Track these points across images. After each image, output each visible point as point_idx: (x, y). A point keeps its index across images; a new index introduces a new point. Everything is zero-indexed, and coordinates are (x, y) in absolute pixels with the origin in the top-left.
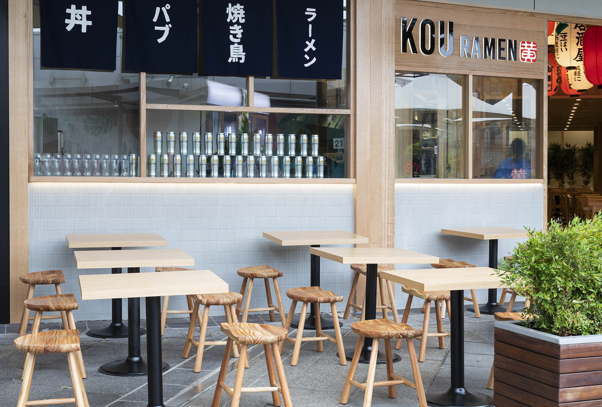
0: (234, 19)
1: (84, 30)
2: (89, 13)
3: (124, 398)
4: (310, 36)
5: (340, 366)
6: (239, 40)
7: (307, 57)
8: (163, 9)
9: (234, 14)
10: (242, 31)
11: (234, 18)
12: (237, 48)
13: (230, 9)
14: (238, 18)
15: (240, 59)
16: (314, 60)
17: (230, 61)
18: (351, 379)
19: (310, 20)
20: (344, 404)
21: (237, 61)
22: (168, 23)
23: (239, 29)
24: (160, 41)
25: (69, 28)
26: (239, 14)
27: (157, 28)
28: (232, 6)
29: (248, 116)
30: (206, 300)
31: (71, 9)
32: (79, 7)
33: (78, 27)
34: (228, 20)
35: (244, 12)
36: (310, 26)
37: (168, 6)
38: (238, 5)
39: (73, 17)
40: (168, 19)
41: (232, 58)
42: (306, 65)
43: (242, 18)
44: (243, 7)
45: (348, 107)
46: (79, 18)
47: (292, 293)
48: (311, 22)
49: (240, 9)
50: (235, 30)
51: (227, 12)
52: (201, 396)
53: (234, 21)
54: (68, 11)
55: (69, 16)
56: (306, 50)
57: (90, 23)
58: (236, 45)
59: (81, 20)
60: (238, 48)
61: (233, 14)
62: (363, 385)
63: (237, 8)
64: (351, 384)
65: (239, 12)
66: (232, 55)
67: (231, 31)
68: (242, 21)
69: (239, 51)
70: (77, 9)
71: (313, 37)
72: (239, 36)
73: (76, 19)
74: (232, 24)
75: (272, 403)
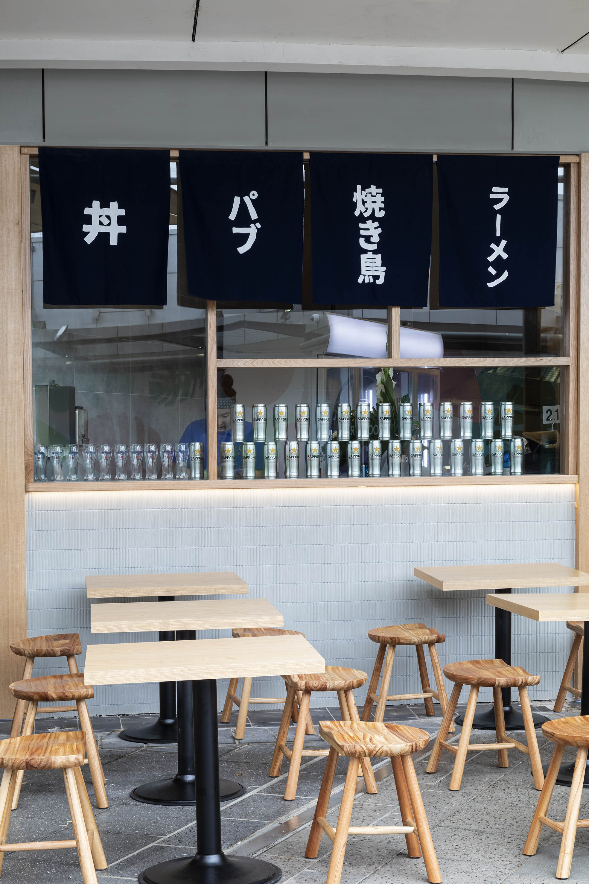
0: (366, 211)
1: (114, 241)
2: (122, 212)
3: (163, 841)
4: (498, 234)
5: (533, 791)
6: (375, 247)
7: (492, 271)
8: (246, 199)
9: (366, 202)
10: (380, 230)
11: (367, 209)
12: (371, 260)
13: (359, 195)
14: (373, 209)
15: (376, 277)
16: (506, 275)
17: (360, 281)
18: (542, 814)
19: (497, 207)
20: (530, 856)
21: (372, 281)
22: (255, 222)
23: (376, 228)
24: (242, 250)
25: (89, 240)
26: (374, 202)
27: (235, 230)
28: (363, 189)
29: (393, 373)
30: (304, 682)
31: (92, 207)
32: (105, 205)
33: (104, 237)
34: (357, 213)
35: (383, 199)
36: (499, 217)
37: (254, 195)
38: (373, 187)
39: (95, 220)
40: (254, 215)
41: (364, 275)
42: (491, 285)
43: (380, 209)
44: (381, 190)
45: (566, 354)
46: (106, 221)
47: (453, 670)
48: (500, 211)
49: (377, 193)
50: (368, 229)
51: (355, 200)
52: (290, 840)
53: (366, 215)
54: (87, 211)
55: (88, 220)
56: (491, 259)
57: (123, 229)
58: (370, 254)
59: (109, 224)
60: (374, 260)
61: (364, 202)
62: (561, 824)
63: (371, 193)
64: (542, 823)
65: (374, 199)
66: (363, 272)
67: (361, 231)
68: (380, 214)
69: (374, 265)
70: (101, 207)
71: (502, 237)
72: (376, 239)
73: (101, 223)
74: (362, 219)
75: (406, 852)
